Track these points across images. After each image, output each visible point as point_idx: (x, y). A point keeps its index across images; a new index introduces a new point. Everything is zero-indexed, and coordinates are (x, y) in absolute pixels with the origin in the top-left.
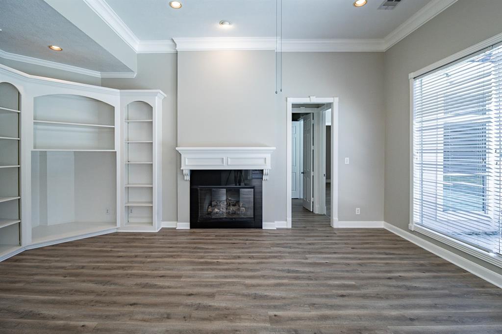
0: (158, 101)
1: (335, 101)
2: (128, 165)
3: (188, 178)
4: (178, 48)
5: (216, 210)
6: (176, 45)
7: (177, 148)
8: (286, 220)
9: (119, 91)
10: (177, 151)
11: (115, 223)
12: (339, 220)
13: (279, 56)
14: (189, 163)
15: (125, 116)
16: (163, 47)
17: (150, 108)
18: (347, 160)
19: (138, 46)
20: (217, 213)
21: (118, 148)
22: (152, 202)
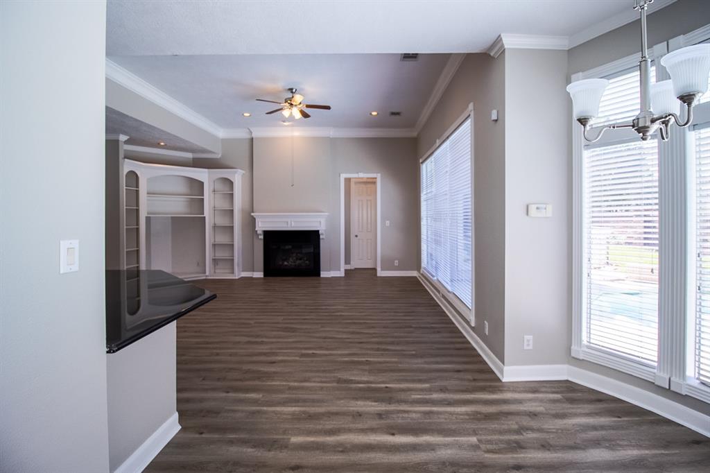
0: (238, 178)
1: (378, 176)
2: (215, 227)
3: (262, 237)
4: (254, 135)
5: (286, 263)
6: (251, 133)
7: (252, 214)
8: (340, 270)
9: (206, 170)
10: (252, 216)
11: (205, 273)
12: (382, 270)
13: (333, 142)
14: (261, 226)
15: (212, 189)
16: (241, 134)
17: (231, 183)
18: (388, 223)
19: (221, 133)
20: (286, 265)
21: (206, 214)
22: (233, 256)
